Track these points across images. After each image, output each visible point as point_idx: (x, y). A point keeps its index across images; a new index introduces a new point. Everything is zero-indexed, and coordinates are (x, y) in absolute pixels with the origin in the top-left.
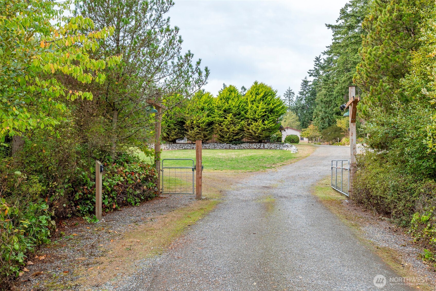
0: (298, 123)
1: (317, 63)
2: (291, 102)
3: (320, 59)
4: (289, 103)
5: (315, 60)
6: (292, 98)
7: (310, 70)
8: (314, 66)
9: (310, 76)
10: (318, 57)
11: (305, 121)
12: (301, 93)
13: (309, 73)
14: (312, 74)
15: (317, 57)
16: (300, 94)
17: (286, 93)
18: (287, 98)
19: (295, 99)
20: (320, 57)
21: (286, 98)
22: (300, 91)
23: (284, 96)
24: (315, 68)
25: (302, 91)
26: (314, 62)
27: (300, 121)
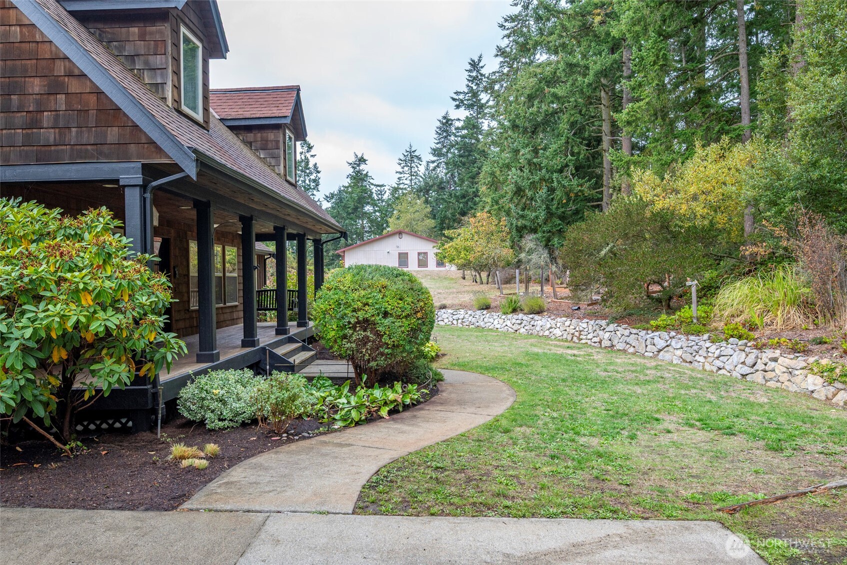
0: (431, 223)
1: (474, 74)
2: (414, 178)
3: (481, 64)
4: (411, 180)
5: (469, 67)
6: (416, 169)
7: (457, 93)
8: (467, 83)
9: (458, 107)
10: (476, 60)
11: (445, 217)
12: (436, 152)
13: (454, 99)
14: (462, 101)
15: (473, 61)
16: (434, 155)
17: (403, 158)
18: (406, 169)
19: (422, 169)
20: (480, 61)
21: (403, 168)
22: (434, 146)
23: (400, 164)
24: (468, 86)
25: (439, 146)
26: (467, 73)
27: (434, 218)
